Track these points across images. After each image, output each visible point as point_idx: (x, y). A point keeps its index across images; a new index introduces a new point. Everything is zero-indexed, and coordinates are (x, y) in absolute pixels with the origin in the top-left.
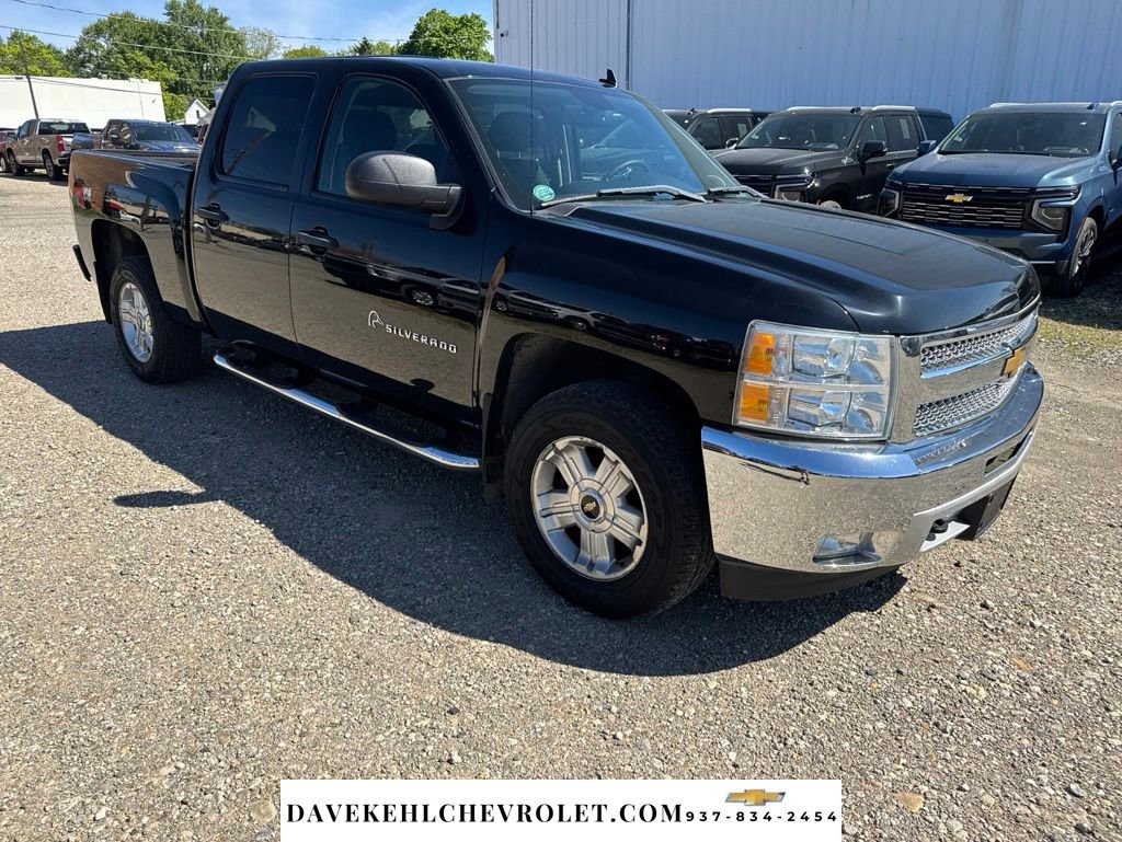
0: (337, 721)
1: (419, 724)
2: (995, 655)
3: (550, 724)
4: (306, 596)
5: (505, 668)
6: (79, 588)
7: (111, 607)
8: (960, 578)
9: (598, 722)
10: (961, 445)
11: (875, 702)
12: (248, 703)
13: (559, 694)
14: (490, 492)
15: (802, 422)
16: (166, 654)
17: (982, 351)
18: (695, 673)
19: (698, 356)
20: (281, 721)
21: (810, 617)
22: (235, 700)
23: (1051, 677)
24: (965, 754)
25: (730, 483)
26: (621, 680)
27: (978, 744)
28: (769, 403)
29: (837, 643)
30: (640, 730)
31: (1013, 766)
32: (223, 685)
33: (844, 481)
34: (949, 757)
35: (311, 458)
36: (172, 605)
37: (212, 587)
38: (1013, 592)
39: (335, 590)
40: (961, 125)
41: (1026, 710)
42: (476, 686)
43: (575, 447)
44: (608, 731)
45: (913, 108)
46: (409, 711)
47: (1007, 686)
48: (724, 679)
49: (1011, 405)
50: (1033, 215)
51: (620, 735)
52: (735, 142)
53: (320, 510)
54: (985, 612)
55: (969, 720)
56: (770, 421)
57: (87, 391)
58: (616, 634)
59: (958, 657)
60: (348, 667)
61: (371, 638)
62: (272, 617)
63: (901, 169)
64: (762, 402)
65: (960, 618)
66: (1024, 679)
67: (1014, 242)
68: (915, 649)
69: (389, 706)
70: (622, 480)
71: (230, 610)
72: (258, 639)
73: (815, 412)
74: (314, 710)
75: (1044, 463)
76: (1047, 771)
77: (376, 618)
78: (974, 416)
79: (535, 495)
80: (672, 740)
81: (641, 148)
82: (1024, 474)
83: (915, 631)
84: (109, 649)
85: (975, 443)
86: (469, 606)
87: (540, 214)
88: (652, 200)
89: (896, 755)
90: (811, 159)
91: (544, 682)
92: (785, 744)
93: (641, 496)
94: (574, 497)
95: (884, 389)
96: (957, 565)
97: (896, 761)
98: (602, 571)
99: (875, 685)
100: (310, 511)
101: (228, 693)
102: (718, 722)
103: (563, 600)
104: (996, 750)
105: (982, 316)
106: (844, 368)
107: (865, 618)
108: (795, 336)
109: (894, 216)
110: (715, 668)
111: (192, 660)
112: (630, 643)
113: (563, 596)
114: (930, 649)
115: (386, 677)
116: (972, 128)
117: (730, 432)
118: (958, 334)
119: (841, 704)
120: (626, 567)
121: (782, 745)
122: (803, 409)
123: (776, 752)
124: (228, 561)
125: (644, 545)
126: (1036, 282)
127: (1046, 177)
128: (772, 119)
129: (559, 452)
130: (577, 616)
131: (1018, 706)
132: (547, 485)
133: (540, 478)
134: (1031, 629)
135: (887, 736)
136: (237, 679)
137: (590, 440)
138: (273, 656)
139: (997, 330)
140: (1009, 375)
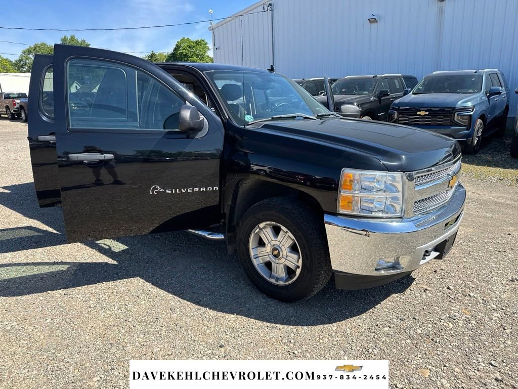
0: (170, 353)
1: (207, 353)
2: (455, 309)
3: (265, 349)
4: (150, 300)
5: (242, 327)
6: (46, 302)
7: (62, 309)
8: (437, 277)
9: (286, 347)
10: (433, 218)
11: (405, 332)
12: (129, 348)
13: (267, 336)
14: (230, 249)
15: (366, 210)
16: (89, 328)
17: (439, 178)
18: (326, 324)
19: (318, 185)
20: (145, 354)
21: (374, 297)
22: (123, 347)
23: (479, 317)
24: (446, 352)
25: (337, 239)
26: (294, 328)
27: (451, 347)
28: (352, 203)
29: (386, 308)
30: (305, 349)
31: (466, 355)
32: (117, 341)
33: (385, 235)
34: (439, 353)
35: (145, 239)
36: (90, 307)
37: (107, 298)
38: (460, 282)
39: (162, 297)
40: (421, 82)
41: (470, 332)
42: (230, 335)
43: (268, 226)
44: (290, 351)
45: (400, 75)
46: (201, 347)
47: (461, 322)
48: (339, 326)
49: (453, 200)
50: (455, 119)
51: (296, 352)
52: (323, 92)
53: (152, 262)
54: (449, 291)
55: (446, 337)
56: (353, 210)
57: (39, 214)
58: (290, 310)
59: (439, 311)
60: (172, 330)
61: (181, 317)
62: (135, 310)
63: (397, 101)
64: (349, 202)
65: (439, 294)
66: (468, 318)
67: (448, 131)
68: (421, 308)
69: (192, 345)
70: (289, 240)
71: (116, 308)
72: (130, 320)
73: (372, 206)
74: (159, 349)
75: (469, 226)
76: (481, 356)
77: (182, 308)
78: (438, 205)
79: (251, 249)
80: (319, 353)
81: (282, 96)
82: (461, 231)
83: (420, 301)
84: (63, 328)
85: (439, 217)
86: (224, 301)
87: (248, 127)
88: (294, 120)
89: (416, 353)
90: (357, 98)
91: (260, 331)
92: (368, 352)
93: (298, 246)
94: (268, 248)
95: (400, 195)
96: (435, 271)
97: (416, 356)
98: (282, 281)
99: (405, 325)
100: (147, 263)
101: (120, 344)
102: (338, 344)
103: (265, 296)
104: (458, 349)
105: (437, 163)
106: (382, 187)
107: (398, 296)
108: (361, 174)
109: (395, 122)
110: (335, 321)
111: (101, 331)
112: (297, 313)
113: (265, 294)
114: (427, 308)
115: (189, 333)
116: (426, 83)
117: (336, 216)
118: (428, 171)
119: (391, 333)
120: (293, 279)
121: (367, 352)
122: (366, 205)
123: (365, 355)
124: (112, 287)
125: (300, 268)
126: (459, 148)
127: (459, 103)
128: (338, 82)
129: (261, 229)
130: (272, 302)
131: (466, 330)
132: (256, 244)
133: (252, 241)
134: (469, 297)
135: (412, 346)
136: (123, 337)
137: (274, 223)
138: (138, 327)
139: (444, 169)
140: (451, 187)
